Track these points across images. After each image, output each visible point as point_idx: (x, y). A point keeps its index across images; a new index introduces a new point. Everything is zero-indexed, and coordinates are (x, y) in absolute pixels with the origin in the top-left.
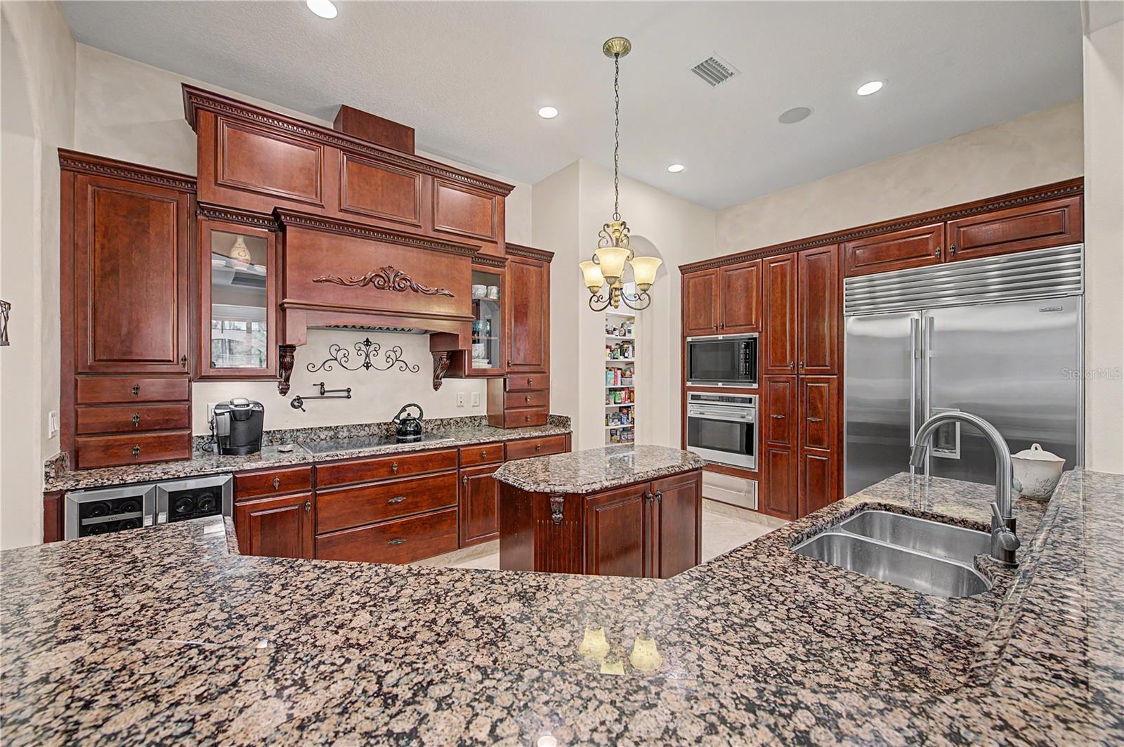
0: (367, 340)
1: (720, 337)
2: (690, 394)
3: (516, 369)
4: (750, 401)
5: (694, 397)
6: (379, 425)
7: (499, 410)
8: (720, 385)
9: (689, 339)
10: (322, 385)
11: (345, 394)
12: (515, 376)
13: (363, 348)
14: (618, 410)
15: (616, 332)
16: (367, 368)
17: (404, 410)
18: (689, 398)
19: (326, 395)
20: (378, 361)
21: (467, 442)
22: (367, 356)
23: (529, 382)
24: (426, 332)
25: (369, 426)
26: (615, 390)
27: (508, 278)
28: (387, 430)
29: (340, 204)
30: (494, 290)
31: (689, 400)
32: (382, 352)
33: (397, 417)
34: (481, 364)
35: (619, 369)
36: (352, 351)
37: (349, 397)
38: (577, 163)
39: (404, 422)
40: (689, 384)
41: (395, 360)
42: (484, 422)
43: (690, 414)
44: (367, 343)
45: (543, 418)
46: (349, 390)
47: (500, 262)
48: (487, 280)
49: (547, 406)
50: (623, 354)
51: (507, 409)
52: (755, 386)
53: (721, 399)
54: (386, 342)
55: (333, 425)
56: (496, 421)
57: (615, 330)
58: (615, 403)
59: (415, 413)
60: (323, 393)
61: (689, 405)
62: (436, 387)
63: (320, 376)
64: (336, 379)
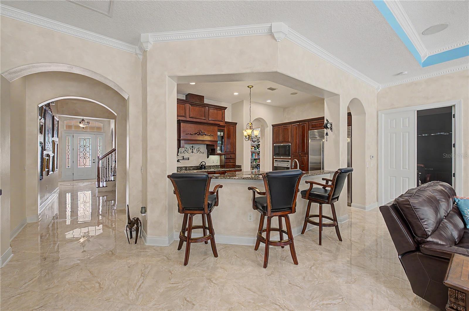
0: (192, 146)
1: (282, 144)
2: (275, 160)
3: (227, 153)
4: (289, 161)
5: (276, 161)
6: (195, 167)
7: (223, 164)
8: (282, 157)
9: (274, 145)
10: (183, 157)
11: (188, 159)
12: (227, 155)
13: (192, 148)
14: (256, 165)
15: (256, 142)
16: (192, 153)
17: (201, 163)
18: (274, 161)
19: (184, 159)
20: (195, 151)
21: (217, 170)
22: (193, 150)
23: (231, 157)
24: (205, 144)
25: (193, 167)
26: (256, 159)
27: (226, 130)
28: (197, 168)
29: (189, 116)
30: (222, 133)
31: (274, 162)
32: (195, 149)
33: (200, 164)
34: (219, 152)
35: (257, 153)
36: (189, 149)
37: (189, 160)
38: (243, 100)
39: (201, 165)
40: (274, 157)
41: (198, 151)
42: (219, 167)
43: (275, 165)
44: (192, 147)
45: (234, 166)
46: (189, 158)
47: (224, 126)
48: (220, 131)
49: (235, 162)
50: (258, 148)
51: (226, 163)
52: (290, 157)
53: (282, 161)
54: (196, 146)
55: (186, 166)
56: (222, 166)
57: (256, 141)
58: (256, 163)
59: (204, 163)
60: (183, 159)
61: (274, 163)
62: (208, 157)
63: (183, 155)
64: (186, 156)
